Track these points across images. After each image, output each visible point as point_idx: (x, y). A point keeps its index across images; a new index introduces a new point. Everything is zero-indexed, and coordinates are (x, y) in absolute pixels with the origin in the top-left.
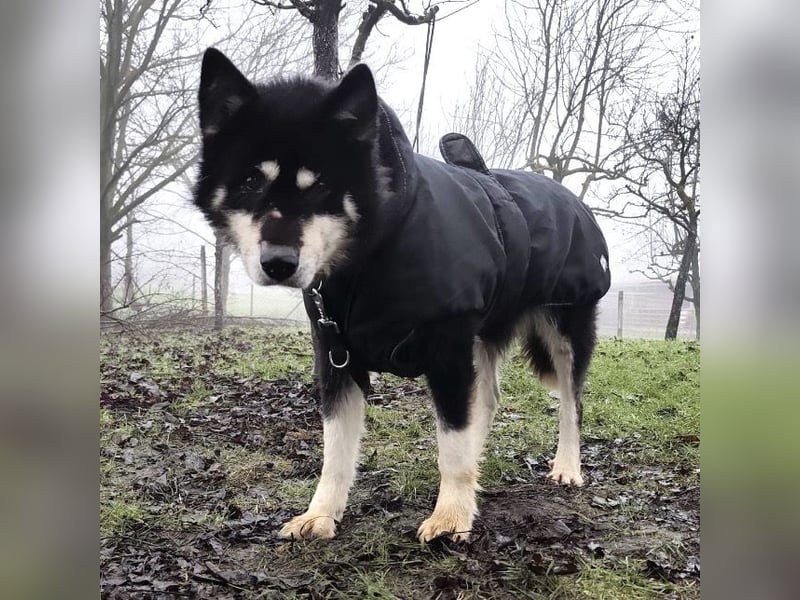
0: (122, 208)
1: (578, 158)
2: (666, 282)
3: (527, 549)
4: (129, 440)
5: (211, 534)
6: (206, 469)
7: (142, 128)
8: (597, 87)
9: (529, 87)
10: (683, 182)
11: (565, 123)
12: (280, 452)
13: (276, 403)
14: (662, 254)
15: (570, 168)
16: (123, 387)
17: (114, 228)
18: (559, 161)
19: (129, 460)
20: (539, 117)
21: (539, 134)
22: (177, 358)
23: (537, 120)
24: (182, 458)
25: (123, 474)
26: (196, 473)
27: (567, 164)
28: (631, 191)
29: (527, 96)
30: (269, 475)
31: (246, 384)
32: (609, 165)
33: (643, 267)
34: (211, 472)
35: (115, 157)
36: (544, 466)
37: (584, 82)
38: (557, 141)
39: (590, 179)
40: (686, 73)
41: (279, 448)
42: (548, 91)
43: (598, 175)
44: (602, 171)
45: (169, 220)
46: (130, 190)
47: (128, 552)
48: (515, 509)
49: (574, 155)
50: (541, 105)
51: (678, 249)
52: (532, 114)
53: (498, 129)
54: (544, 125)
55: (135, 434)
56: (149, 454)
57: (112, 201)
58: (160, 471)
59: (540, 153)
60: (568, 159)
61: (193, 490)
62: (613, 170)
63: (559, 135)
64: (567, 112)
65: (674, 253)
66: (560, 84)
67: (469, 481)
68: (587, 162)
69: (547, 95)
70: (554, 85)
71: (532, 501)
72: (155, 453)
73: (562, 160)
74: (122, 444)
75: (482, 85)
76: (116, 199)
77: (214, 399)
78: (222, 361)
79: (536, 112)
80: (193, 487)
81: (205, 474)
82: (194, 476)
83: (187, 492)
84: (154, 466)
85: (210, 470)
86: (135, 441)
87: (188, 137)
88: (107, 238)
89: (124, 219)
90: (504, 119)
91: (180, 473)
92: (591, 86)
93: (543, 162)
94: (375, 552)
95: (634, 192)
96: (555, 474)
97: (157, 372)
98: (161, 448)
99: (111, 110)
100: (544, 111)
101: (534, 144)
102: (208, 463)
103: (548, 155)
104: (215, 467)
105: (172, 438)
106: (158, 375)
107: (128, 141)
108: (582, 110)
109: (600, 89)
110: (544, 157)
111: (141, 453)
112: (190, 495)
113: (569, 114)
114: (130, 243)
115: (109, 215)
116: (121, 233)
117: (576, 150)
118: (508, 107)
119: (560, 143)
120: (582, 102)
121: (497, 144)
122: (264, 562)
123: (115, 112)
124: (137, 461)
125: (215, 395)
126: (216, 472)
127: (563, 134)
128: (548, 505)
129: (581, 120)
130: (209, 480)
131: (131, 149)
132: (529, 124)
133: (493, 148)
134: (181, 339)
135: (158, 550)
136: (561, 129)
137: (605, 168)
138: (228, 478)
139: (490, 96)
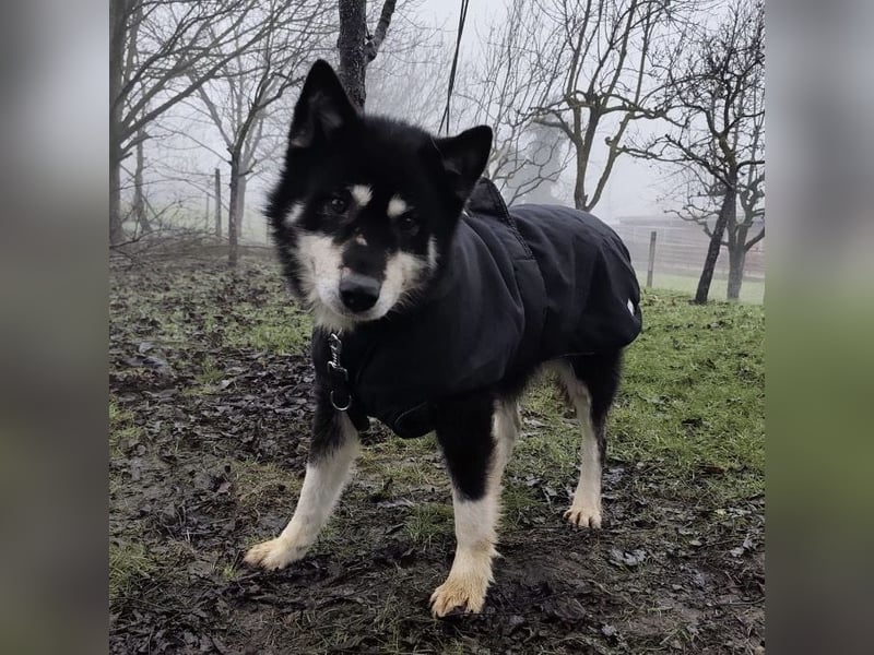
0: (133, 123)
1: (618, 96)
2: (701, 224)
3: (541, 634)
4: (136, 446)
5: (219, 592)
6: (215, 490)
7: (155, 34)
8: (642, 20)
9: (570, 13)
10: (726, 132)
11: (606, 57)
12: (292, 466)
13: (290, 391)
14: (699, 195)
15: (608, 106)
16: (131, 361)
17: (124, 145)
18: (597, 98)
19: (136, 476)
20: (579, 48)
21: (578, 67)
22: (188, 317)
23: (577, 52)
24: (192, 474)
25: (131, 494)
26: (205, 494)
27: (605, 102)
28: (670, 140)
29: (567, 22)
30: (280, 500)
31: (259, 361)
32: (651, 105)
33: (679, 207)
34: (221, 494)
35: (125, 64)
36: (564, 500)
37: (628, 14)
38: (596, 75)
39: (628, 118)
40: (737, 15)
41: (292, 461)
42: (590, 19)
43: (637, 114)
44: (641, 110)
45: (182, 133)
46: (141, 105)
47: (134, 619)
48: (531, 569)
49: (614, 92)
50: (582, 35)
51: (716, 190)
52: (571, 44)
53: (535, 56)
54: (583, 57)
55: (143, 440)
56: (157, 467)
57: (121, 113)
58: (168, 490)
59: (577, 88)
60: (607, 96)
61: (202, 517)
62: (653, 110)
63: (599, 70)
64: (608, 46)
65: (712, 194)
66: (603, 12)
67: (485, 549)
68: (627, 100)
69: (589, 23)
70: (597, 13)
71: (548, 557)
72: (163, 465)
73: (601, 97)
74: (130, 453)
75: (520, 7)
76: (126, 111)
77: (226, 383)
78: (235, 324)
79: (576, 41)
80: (202, 513)
81: (215, 495)
82: (204, 499)
83: (195, 520)
84: (163, 484)
85: (220, 491)
86: (142, 449)
87: (203, 49)
88: (116, 156)
89: (135, 135)
90: (542, 46)
91: (189, 494)
92: (636, 18)
93: (580, 98)
94: (386, 632)
95: (674, 142)
96: (574, 509)
97: (166, 338)
98: (170, 460)
99: (121, 18)
100: (584, 42)
101: (572, 77)
102: (218, 481)
103: (586, 91)
104: (224, 488)
105: (181, 446)
106: (168, 343)
107: (139, 47)
108: (625, 43)
109: (645, 22)
110: (582, 93)
111: (148, 466)
112: (199, 523)
113: (611, 48)
114: (140, 159)
115: (118, 131)
116: (131, 150)
117: (617, 85)
118: (546, 33)
119: (598, 80)
120: (626, 35)
121: (533, 72)
122: (272, 636)
123: (126, 17)
124: (144, 476)
125: (227, 378)
126: (226, 494)
127: (603, 69)
128: (565, 563)
129: (623, 54)
130: (219, 506)
131: (143, 59)
132: (568, 53)
133: (528, 76)
134: (193, 279)
135: (163, 613)
136: (601, 64)
137: (645, 108)
138: (238, 503)
139: (528, 20)
